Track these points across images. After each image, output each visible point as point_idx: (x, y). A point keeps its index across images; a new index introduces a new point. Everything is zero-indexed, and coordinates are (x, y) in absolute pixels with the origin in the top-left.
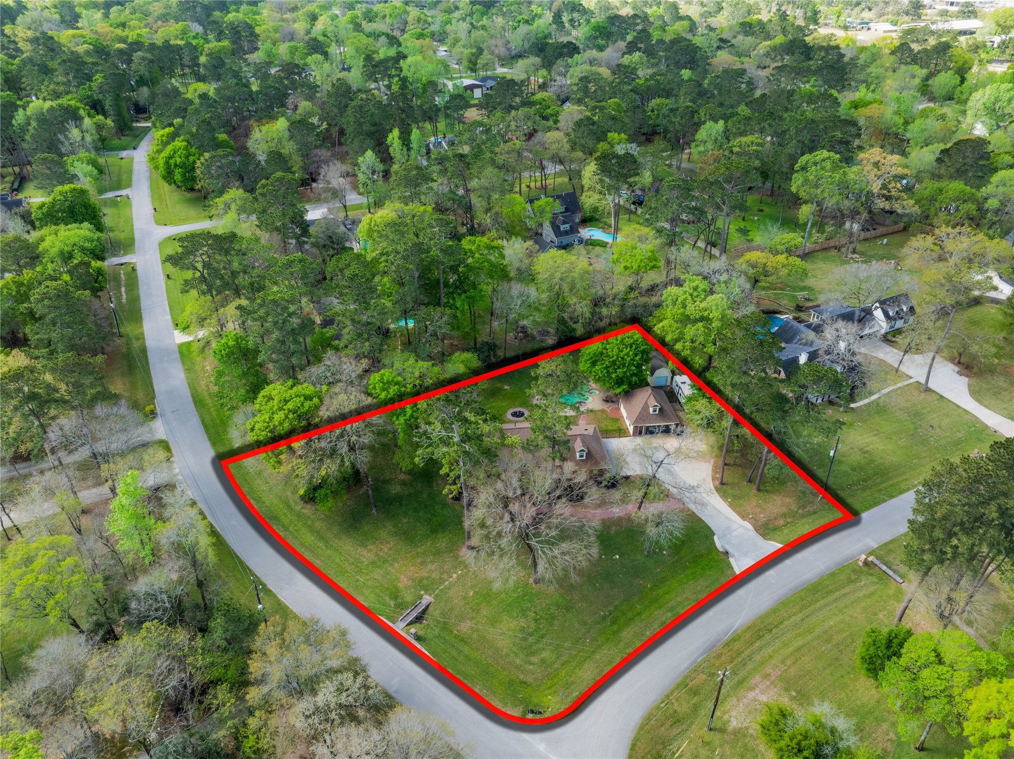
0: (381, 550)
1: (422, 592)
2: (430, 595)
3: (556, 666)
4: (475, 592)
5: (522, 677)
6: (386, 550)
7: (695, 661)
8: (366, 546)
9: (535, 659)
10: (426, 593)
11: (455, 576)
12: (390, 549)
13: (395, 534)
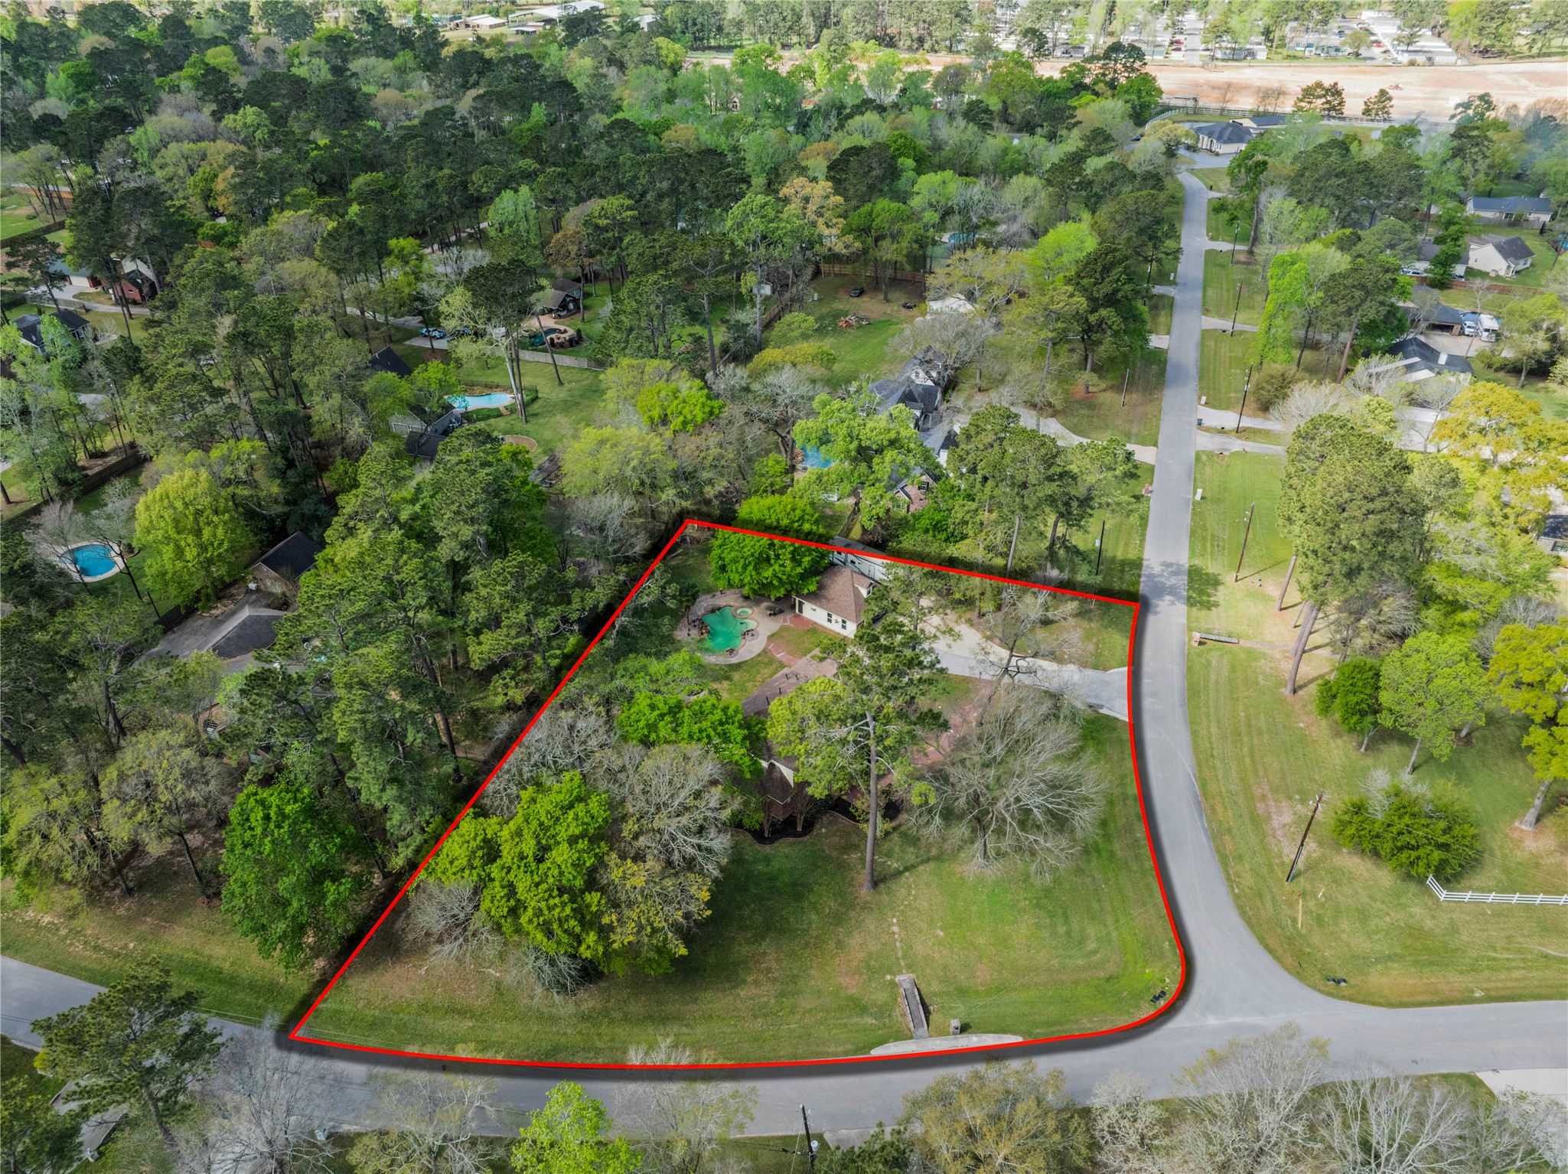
0: (769, 970)
1: (888, 977)
2: (900, 972)
3: (1114, 935)
4: (942, 928)
5: (1102, 974)
6: (774, 965)
7: (1205, 830)
8: (745, 982)
9: (1091, 946)
10: (894, 974)
11: (895, 929)
12: (778, 961)
13: (759, 938)
